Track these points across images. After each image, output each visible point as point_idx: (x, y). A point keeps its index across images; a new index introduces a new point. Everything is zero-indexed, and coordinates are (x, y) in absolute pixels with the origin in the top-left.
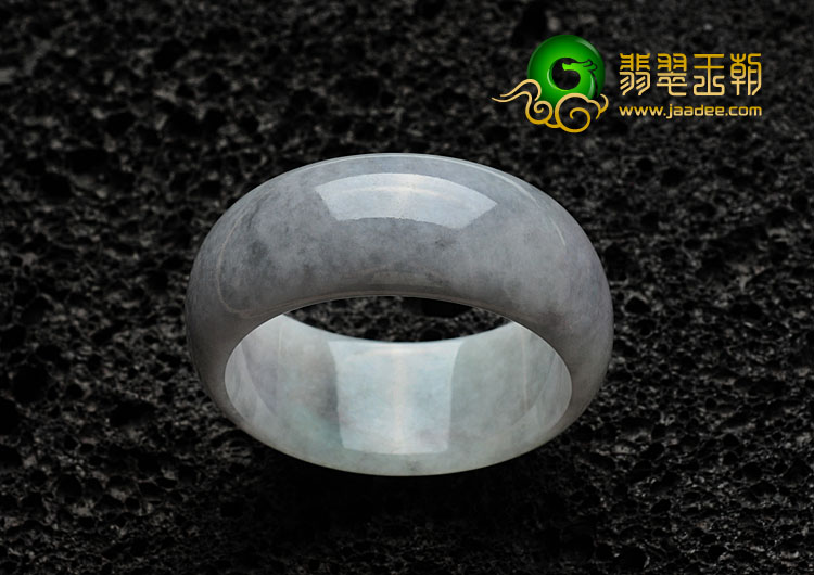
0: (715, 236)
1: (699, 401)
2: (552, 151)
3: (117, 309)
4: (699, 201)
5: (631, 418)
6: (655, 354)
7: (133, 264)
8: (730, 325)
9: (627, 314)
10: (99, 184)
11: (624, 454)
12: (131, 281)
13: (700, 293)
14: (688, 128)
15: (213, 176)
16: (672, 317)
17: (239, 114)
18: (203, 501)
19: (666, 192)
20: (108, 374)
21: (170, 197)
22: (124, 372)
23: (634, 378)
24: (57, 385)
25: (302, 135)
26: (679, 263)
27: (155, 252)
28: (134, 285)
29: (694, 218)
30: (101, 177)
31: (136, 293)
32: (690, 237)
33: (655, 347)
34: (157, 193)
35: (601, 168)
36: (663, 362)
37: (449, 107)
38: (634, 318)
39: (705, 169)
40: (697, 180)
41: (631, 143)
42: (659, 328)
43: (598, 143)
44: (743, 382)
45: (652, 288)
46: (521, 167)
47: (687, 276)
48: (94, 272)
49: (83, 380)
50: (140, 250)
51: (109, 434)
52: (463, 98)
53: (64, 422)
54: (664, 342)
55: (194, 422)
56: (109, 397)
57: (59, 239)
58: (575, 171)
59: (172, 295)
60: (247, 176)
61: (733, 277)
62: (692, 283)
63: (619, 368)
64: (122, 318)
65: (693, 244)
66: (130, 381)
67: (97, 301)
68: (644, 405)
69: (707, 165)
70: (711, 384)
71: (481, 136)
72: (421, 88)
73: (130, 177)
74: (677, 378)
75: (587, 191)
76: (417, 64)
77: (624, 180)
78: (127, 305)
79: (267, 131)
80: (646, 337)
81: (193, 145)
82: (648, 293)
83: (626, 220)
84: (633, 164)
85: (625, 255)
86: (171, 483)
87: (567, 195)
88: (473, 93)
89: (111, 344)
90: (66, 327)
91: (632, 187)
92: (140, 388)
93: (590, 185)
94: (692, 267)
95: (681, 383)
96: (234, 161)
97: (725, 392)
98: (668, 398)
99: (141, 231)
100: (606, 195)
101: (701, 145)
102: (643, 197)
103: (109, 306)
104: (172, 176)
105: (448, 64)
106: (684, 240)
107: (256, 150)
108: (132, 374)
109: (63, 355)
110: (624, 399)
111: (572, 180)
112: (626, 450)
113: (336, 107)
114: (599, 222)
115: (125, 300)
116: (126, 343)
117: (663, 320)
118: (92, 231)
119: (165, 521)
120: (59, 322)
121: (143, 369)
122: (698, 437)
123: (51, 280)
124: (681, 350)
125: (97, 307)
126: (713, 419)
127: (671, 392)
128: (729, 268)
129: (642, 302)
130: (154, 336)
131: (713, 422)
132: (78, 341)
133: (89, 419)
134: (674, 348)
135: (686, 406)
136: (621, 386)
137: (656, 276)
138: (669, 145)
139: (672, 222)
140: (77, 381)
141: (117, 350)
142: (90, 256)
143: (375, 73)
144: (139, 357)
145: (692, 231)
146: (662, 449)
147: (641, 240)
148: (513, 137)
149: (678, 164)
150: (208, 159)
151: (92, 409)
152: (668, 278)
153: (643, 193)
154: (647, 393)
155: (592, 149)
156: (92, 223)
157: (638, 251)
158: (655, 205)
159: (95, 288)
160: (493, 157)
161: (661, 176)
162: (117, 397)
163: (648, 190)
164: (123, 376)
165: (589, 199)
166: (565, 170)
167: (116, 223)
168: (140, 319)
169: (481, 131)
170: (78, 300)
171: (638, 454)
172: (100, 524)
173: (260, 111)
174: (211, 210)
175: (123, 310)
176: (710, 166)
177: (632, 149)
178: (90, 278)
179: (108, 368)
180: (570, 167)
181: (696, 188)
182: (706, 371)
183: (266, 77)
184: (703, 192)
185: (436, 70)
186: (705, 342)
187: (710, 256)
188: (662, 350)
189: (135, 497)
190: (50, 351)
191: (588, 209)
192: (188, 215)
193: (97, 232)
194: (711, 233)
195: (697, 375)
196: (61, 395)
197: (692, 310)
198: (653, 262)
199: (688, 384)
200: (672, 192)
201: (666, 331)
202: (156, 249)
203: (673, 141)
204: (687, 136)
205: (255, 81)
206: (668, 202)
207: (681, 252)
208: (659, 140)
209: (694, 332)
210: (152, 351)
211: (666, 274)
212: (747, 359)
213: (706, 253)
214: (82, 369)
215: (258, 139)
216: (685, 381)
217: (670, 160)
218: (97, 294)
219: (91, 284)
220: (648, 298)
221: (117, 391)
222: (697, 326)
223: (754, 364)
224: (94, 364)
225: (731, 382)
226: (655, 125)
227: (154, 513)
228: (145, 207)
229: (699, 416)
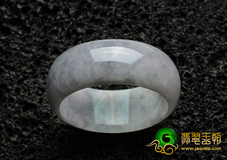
0: (213, 52)
1: (206, 108)
2: (162, 22)
3: (25, 72)
4: (208, 41)
5: (185, 112)
6: (193, 91)
7: (30, 57)
8: (217, 82)
9: (184, 78)
10: (19, 29)
11: (182, 124)
12: (29, 63)
13: (208, 72)
14: (205, 16)
15: (55, 28)
16: (199, 79)
17: (64, 8)
18: (51, 137)
19: (197, 37)
20: (22, 94)
21: (42, 34)
22: (27, 93)
23: (186, 99)
24: (6, 97)
25: (83, 15)
26: (201, 61)
27: (37, 54)
28: (30, 64)
29: (206, 46)
30: (20, 27)
31: (31, 67)
33: (193, 89)
34: (38, 34)
35: (177, 29)
36: (195, 94)
37: (130, 6)
38: (187, 79)
39: (210, 30)
40: (207, 33)
41: (187, 20)
42: (195, 83)
43: (176, 20)
44: (220, 101)
45: (193, 69)
46: (152, 27)
47: (204, 66)
48: (18, 60)
49: (14, 96)
50: (32, 53)
51: (22, 114)
52: (134, 4)
53: (8, 110)
54: (196, 87)
55: (49, 111)
56: (22, 102)
57: (7, 48)
58: (169, 29)
59: (42, 68)
60: (66, 29)
61: (218, 65)
62: (205, 68)
63: (182, 96)
64: (26, 75)
65: (206, 55)
66: (29, 96)
67: (19, 69)
68: (189, 108)
69: (211, 28)
70: (210, 102)
71: (140, 17)
73: (29, 28)
74: (200, 100)
75: (173, 36)
77: (185, 33)
78: (28, 71)
79: (72, 13)
80: (190, 86)
81: (49, 17)
82: (191, 71)
83: (185, 47)
84: (187, 28)
85: (184, 58)
86: (41, 130)
87: (167, 37)
88: (137, 2)
89: (23, 84)
90: (9, 78)
91: (187, 35)
92: (32, 99)
93: (174, 34)
94: (205, 63)
95: (201, 101)
96: (62, 23)
97: (214, 104)
98: (197, 106)
99: (32, 46)
100: (179, 38)
101: (209, 22)
102: (190, 39)
103: (22, 72)
104: (42, 27)
106: (203, 53)
107: (69, 20)
108: (30, 94)
109: (8, 87)
110: (183, 106)
111: (168, 32)
112: (183, 123)
113: (94, 6)
114: (176, 47)
115: (27, 69)
116: (28, 84)
117: (196, 80)
118: (17, 46)
119: (40, 143)
120: (7, 76)
121: (33, 93)
122: (206, 119)
123: (4, 62)
124: (201, 90)
125: (19, 71)
126: (211, 113)
127: (198, 104)
128: (217, 62)
129: (189, 74)
130: (36, 82)
131: (210, 114)
132: (13, 83)
133: (16, 109)
134: (199, 90)
135: (202, 109)
136: (182, 102)
137: (194, 65)
138: (199, 21)
139: (199, 47)
140: (12, 96)
141: (25, 86)
142: (16, 54)
144: (31, 89)
145: (206, 51)
146: (194, 123)
147: (189, 53)
148: (150, 17)
149: (201, 28)
150: (54, 22)
151: (17, 105)
152: (197, 66)
153: (190, 37)
154: (190, 104)
155: (175, 22)
156: (17, 43)
157: (188, 57)
158: (194, 41)
159: (18, 65)
160: (144, 24)
161: (196, 32)
162: (25, 102)
163: (192, 36)
164: (27, 95)
165: (173, 39)
166: (166, 29)
167: (24, 43)
168: (32, 76)
169: (140, 15)
170: (12, 69)
171: (187, 124)
172: (20, 143)
173: (70, 7)
174: (55, 40)
175: (27, 73)
176: (212, 29)
177: (187, 22)
178: (16, 62)
179: (22, 92)
180: (168, 28)
181: (207, 36)
182: (209, 97)
184: (209, 38)
186: (209, 88)
187: (211, 59)
188: (195, 90)
189: (30, 135)
190: (4, 86)
191: (173, 43)
192: (47, 41)
193: (19, 46)
194: (211, 51)
195: (206, 99)
196: (7, 100)
197: (205, 77)
198: (193, 61)
199: (203, 101)
200: (200, 37)
201: (197, 84)
202: (37, 52)
204: (205, 18)
206: (198, 40)
207: (202, 58)
208: (196, 20)
209: (205, 84)
210: (36, 87)
211: (197, 64)
212: (222, 94)
213: (210, 58)
214: (14, 92)
215: (70, 16)
216: (202, 101)
217: (199, 26)
218: (19, 67)
219: (17, 64)
220: (191, 72)
221: (25, 100)
222: (206, 82)
223: (224, 95)
224: (18, 91)
225: (217, 101)
226: (195, 14)
227: (36, 140)
228: (34, 39)
229: (206, 112)
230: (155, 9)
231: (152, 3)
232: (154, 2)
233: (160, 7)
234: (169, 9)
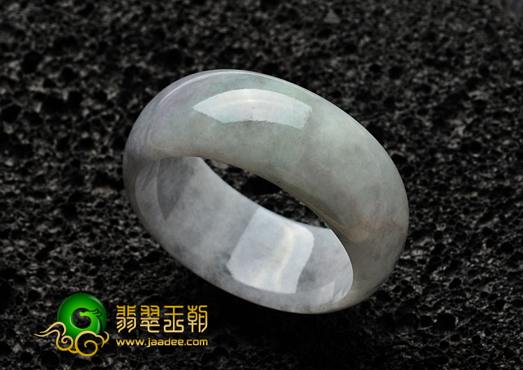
0: (435, 104)
1: (458, 211)
2: (310, 72)
3: (47, 235)
4: (418, 84)
5: (416, 231)
6: (420, 187)
7: (49, 203)
8: (463, 158)
10: (6, 157)
11: (419, 256)
12: (51, 215)
13: (437, 142)
14: (397, 40)
15: (85, 135)
16: (424, 161)
17: (91, 91)
19: (394, 83)
20: (53, 279)
21: (58, 155)
22: (65, 275)
24: (21, 293)
25: (138, 97)
26: (417, 126)
27: (61, 192)
28: (53, 217)
29: (418, 96)
30: (7, 152)
31: (57, 222)
32: (419, 108)
33: (418, 182)
34: (51, 154)
35: (347, 77)
36: (426, 191)
37: (232, 58)
39: (415, 62)
40: (412, 71)
41: (362, 56)
42: (417, 170)
43: (339, 61)
44: (483, 192)
45: (404, 146)
47: (426, 133)
48: (24, 214)
49: (37, 286)
50: (50, 193)
52: (240, 51)
53: (33, 317)
54: (423, 178)
56: (59, 294)
58: (330, 82)
59: (83, 218)
60: (110, 130)
61: (453, 129)
62: (430, 137)
64: (51, 240)
65: (423, 112)
66: (70, 281)
67: (31, 232)
68: (423, 221)
69: (416, 60)
70: (463, 198)
72: (210, 50)
73: (29, 147)
74: (439, 199)
75: (342, 93)
76: (202, 35)
77: (364, 80)
78: (53, 231)
79: (114, 98)
80: (410, 178)
81: (65, 118)
82: (403, 149)
83: (374, 106)
84: (367, 70)
85: (381, 128)
88: (246, 45)
89: (50, 258)
90: (15, 254)
91: (371, 85)
92: (79, 283)
93: (343, 88)
94: (427, 127)
95: (443, 202)
96: (97, 122)
97: (473, 202)
98: (437, 213)
99: (47, 181)
100: (356, 93)
101: (408, 48)
102: (380, 89)
103: (41, 234)
104: (55, 142)
105: (224, 30)
106: (416, 110)
107: (110, 112)
108: (70, 275)
109: (19, 273)
111: (330, 88)
112: (420, 252)
113: (156, 74)
114: (356, 111)
115: (50, 228)
116: (60, 256)
117: (418, 164)
118: (13, 187)
119: (124, 367)
120: (9, 252)
121: (77, 270)
122: (465, 234)
124: (436, 181)
125: (33, 236)
126: (471, 220)
127: (438, 209)
128: (449, 124)
129: (401, 156)
130: (78, 247)
131: (471, 223)
132: (26, 261)
133: (50, 311)
134: (431, 181)
135: (451, 216)
137: (405, 137)
138: (387, 53)
139: (404, 101)
140: (33, 288)
141: (55, 262)
142: (17, 204)
143: (176, 46)
144: (71, 263)
145: (420, 104)
146: (444, 246)
147: (388, 117)
148: (282, 68)
149: (396, 64)
150: (79, 124)
151: (49, 304)
152: (413, 137)
153: (379, 86)
154: (422, 213)
155: (337, 65)
156: (12, 182)
157: (388, 124)
158: (390, 92)
159: (27, 225)
161: (388, 73)
163: (382, 84)
164: (64, 278)
165: (345, 97)
167: (28, 179)
168: (64, 239)
170: (17, 235)
171: (429, 253)
173: (104, 86)
174: (92, 157)
175: (51, 235)
176: (418, 60)
177: (362, 60)
178: (22, 219)
179: (52, 275)
180: (326, 80)
181: (413, 76)
182: (456, 191)
183: (103, 63)
184: (419, 78)
185: (216, 36)
186: (450, 172)
187: (436, 117)
188: (424, 183)
189: (98, 355)
190: (9, 272)
192: (76, 164)
193: (17, 188)
194: (431, 103)
195: (451, 195)
196: (25, 299)
197: (435, 154)
199: (447, 201)
200: (398, 82)
202: (62, 190)
203: (388, 50)
204: (397, 44)
205: (96, 68)
206: (398, 89)
207: (416, 119)
208: (379, 51)
209: (441, 168)
210: (79, 257)
211: (411, 134)
212: (482, 177)
213: (433, 115)
214: (34, 279)
215: (110, 104)
216: (445, 200)
217: (391, 62)
218: (30, 228)
219: (24, 222)
220: (403, 153)
221: (64, 289)
222: (442, 163)
223: (487, 179)
224: (42, 274)
225: (475, 194)
226: (373, 42)
227: (114, 363)
228: (46, 164)
229: (461, 220)
230: (288, 50)
231: (276, 40)
232: (281, 38)
233: (297, 45)
234: (316, 45)
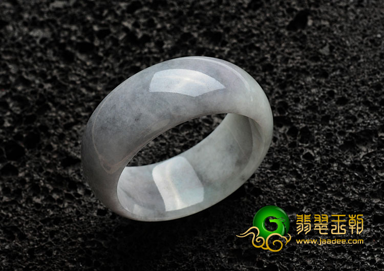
1: (323, 205)
2: (291, 79)
3: (78, 115)
4: (351, 114)
5: (290, 206)
6: (310, 179)
7: (91, 96)
8: (348, 173)
9: (302, 159)
10: (89, 59)
12: (88, 104)
13: (338, 156)
14: (355, 80)
15: (138, 64)
16: (323, 164)
17: (157, 38)
18: (90, 206)
19: (337, 108)
20: (66, 143)
21: (117, 70)
22: (73, 143)
23: (297, 189)
24: (43, 143)
25: (182, 53)
26: (333, 140)
27: (102, 93)
28: (89, 106)
29: (346, 122)
30: (91, 56)
31: (89, 109)
32: (341, 129)
34: (111, 68)
35: (310, 91)
36: (312, 184)
37: (251, 52)
38: (305, 162)
39: (358, 100)
40: (353, 104)
41: (328, 82)
42: (316, 168)
43: (313, 80)
44: (346, 200)
45: (318, 149)
46: (275, 84)
47: (335, 147)
48: (73, 97)
49: (55, 143)
50: (96, 91)
51: (58, 169)
52: (258, 49)
53: (41, 160)
54: (315, 174)
56: (63, 153)
57: (63, 80)
58: (299, 91)
61: (358, 152)
62: (336, 150)
63: (291, 183)
64: (79, 119)
65: (342, 133)
66: (74, 148)
67: (71, 110)
68: (298, 202)
69: (359, 98)
70: (331, 198)
71: (261, 68)
72: (241, 41)
73: (101, 58)
74: (317, 192)
75: (301, 100)
76: (242, 30)
77: (319, 98)
78: (83, 114)
79: (167, 48)
80: (308, 171)
81: (133, 49)
82: (315, 152)
83: (315, 117)
84: (325, 92)
85: (310, 132)
86: (79, 196)
87: (291, 100)
88: (263, 48)
89: (71, 130)
90: (54, 119)
91: (322, 102)
92: (78, 151)
93: (303, 98)
94: (338, 143)
96: (149, 59)
97: (336, 203)
98: (310, 201)
99: (99, 82)
100: (309, 104)
101: (359, 89)
102: (325, 108)
103: (75, 113)
104: (121, 61)
105: (255, 32)
106: (338, 130)
107: (159, 56)
108: (76, 144)
109: (49, 131)
110: (289, 197)
111: (296, 94)
113: (201, 43)
114: (302, 116)
115: (83, 112)
116: (78, 131)
117: (318, 165)
118: (78, 78)
119: (72, 212)
120: (52, 116)
121: (81, 143)
123: (54, 97)
124: (322, 180)
125: (70, 112)
127: (312, 198)
128: (358, 147)
129: (311, 155)
132: (57, 126)
133: (52, 161)
134: (319, 179)
135: (316, 206)
136: (290, 191)
137: (321, 144)
138: (344, 86)
139: (335, 121)
140: (52, 143)
141: (73, 133)
142: (74, 90)
143: (222, 31)
144: (81, 138)
145: (344, 127)
147: (319, 127)
148: (275, 70)
149: (346, 96)
150: (138, 56)
151: (55, 156)
152: (326, 146)
153: (326, 106)
154: (301, 196)
155: (309, 82)
156: (79, 75)
157: (316, 132)
158: (330, 112)
159: (72, 104)
160: (263, 77)
161: (337, 100)
162: (67, 154)
163: (329, 105)
164: (72, 145)
165: (301, 104)
166: (294, 89)
167: (89, 77)
169: (262, 65)
170: (63, 108)
172: (43, 207)
173: (166, 39)
175: (81, 116)
177: (327, 85)
178: (70, 99)
179: (67, 140)
180: (296, 88)
181: (351, 108)
182: (331, 192)
183: (173, 24)
184: (354, 110)
185: (250, 34)
186: (334, 178)
187: (349, 140)
188: (314, 178)
189: (61, 199)
190: (44, 128)
191: (299, 109)
193: (80, 80)
194: (353, 130)
195: (326, 193)
196: (43, 148)
197: (333, 163)
198: (321, 138)
199: (321, 196)
200: (340, 108)
201: (318, 170)
203: (347, 85)
204: (354, 83)
205: (168, 25)
206: (337, 112)
207: (335, 136)
208: (341, 83)
209: (330, 173)
211: (326, 144)
212: (351, 190)
213: (347, 138)
214: (56, 139)
215: (162, 51)
216: (320, 194)
217: (343, 93)
218: (72, 107)
219: (70, 102)
220: (315, 154)
221: (68, 151)
222: (333, 171)
223: (354, 192)
224: (61, 137)
225: (341, 199)
226: (341, 76)
227: (68, 207)
228: (103, 72)
229: (321, 211)
230: (286, 60)
231: (283, 51)
232: (287, 50)
233: (293, 59)
234: (305, 63)
